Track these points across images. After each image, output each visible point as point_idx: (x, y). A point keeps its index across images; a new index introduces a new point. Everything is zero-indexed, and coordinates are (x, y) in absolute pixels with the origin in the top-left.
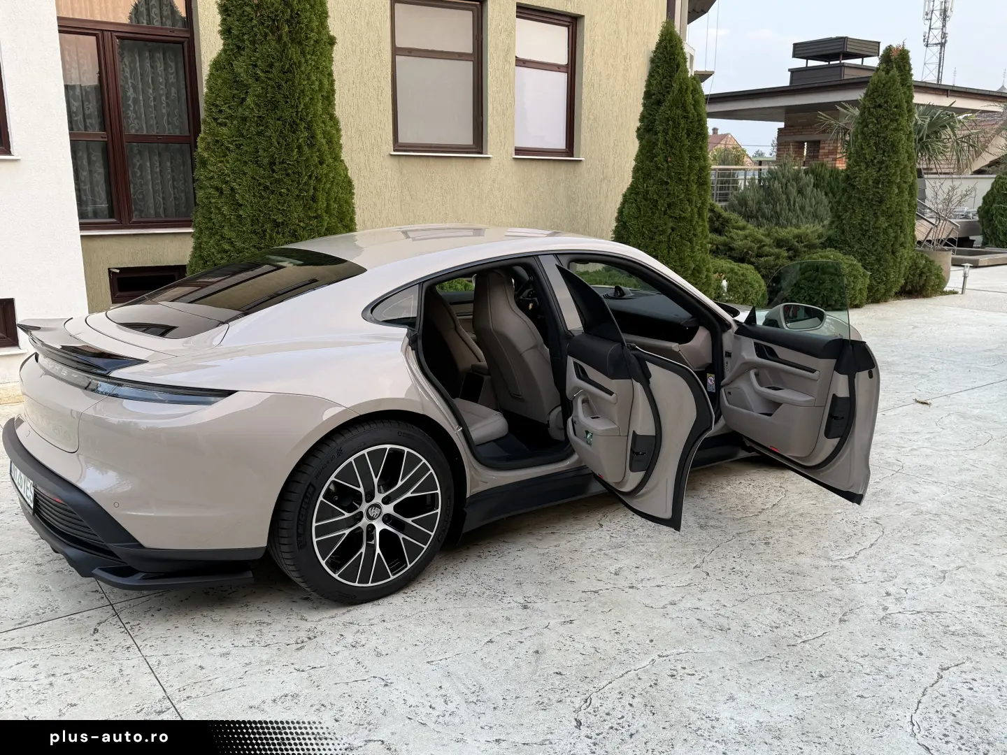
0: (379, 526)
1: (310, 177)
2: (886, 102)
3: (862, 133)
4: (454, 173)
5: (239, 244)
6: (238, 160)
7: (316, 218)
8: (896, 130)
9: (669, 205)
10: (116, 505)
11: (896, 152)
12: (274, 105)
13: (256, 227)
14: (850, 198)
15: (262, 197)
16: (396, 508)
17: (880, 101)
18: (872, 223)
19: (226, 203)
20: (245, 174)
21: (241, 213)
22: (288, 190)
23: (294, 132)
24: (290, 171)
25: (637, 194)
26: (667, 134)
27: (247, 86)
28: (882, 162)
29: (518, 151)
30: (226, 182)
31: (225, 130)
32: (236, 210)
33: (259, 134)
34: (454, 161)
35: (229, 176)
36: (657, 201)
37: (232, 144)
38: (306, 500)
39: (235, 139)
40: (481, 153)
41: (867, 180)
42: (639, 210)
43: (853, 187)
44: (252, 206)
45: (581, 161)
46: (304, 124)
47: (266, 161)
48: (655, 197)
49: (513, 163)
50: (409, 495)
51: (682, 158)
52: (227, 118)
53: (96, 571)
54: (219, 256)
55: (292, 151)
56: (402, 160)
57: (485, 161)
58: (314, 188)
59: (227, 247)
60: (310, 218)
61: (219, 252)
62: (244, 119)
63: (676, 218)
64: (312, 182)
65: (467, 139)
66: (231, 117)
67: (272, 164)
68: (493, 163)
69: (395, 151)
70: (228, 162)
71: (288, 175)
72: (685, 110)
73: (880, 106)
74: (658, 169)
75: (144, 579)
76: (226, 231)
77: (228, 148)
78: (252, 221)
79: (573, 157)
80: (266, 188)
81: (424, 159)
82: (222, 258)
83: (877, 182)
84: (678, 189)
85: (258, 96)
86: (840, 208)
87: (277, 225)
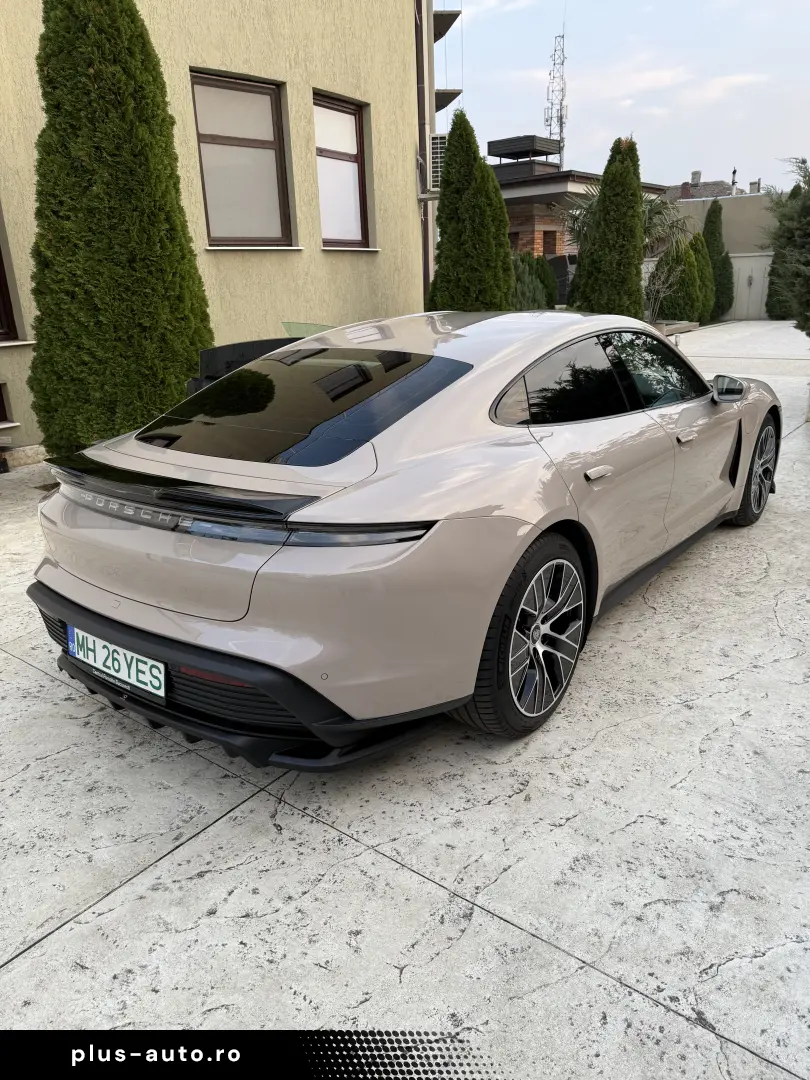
0: (541, 649)
1: (174, 274)
2: (623, 191)
3: (605, 220)
4: (268, 266)
5: (100, 353)
6: (90, 259)
7: (182, 319)
8: (633, 216)
9: (480, 292)
10: (324, 677)
11: (633, 237)
12: (129, 193)
13: (120, 334)
14: (597, 279)
15: (122, 300)
16: (552, 628)
17: (619, 190)
18: (617, 302)
19: (81, 309)
20: (100, 274)
21: (101, 318)
22: (153, 289)
23: (153, 225)
24: (153, 269)
25: (449, 282)
26: (474, 221)
27: (93, 172)
28: (623, 246)
29: (326, 242)
30: (78, 285)
31: (68, 224)
32: (93, 316)
33: (112, 228)
34: (268, 254)
35: (82, 277)
36: (468, 288)
37: (81, 240)
38: (505, 635)
39: (83, 234)
40: (291, 246)
41: (611, 264)
42: (452, 298)
43: (599, 270)
44: (113, 311)
45: (377, 252)
46: (163, 216)
47: (124, 258)
48: (467, 284)
49: (322, 255)
50: (565, 610)
51: (489, 244)
52: (69, 210)
53: (274, 758)
54: (79, 369)
55: (154, 244)
56: (219, 255)
57: (297, 253)
58: (181, 287)
59: (86, 358)
60: (177, 319)
61: (78, 365)
62: (91, 211)
63: (487, 304)
64: (178, 279)
65: (275, 230)
66: (73, 209)
67: (132, 261)
68: (305, 255)
69: (210, 245)
70: (78, 261)
71: (150, 273)
72: (488, 198)
73: (618, 194)
74: (467, 256)
75: (341, 755)
76: (85, 340)
77: (76, 245)
78: (115, 327)
79: (368, 247)
80: (127, 289)
81: (240, 253)
82: (82, 372)
83: (619, 264)
84: (488, 275)
85: (107, 184)
86: (588, 290)
87: (144, 329)
